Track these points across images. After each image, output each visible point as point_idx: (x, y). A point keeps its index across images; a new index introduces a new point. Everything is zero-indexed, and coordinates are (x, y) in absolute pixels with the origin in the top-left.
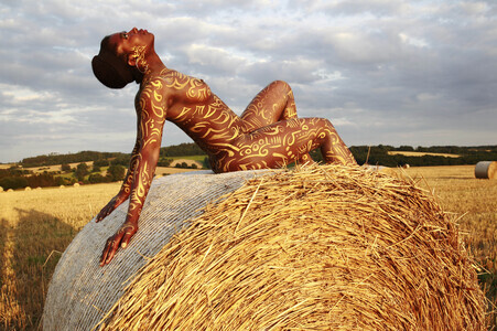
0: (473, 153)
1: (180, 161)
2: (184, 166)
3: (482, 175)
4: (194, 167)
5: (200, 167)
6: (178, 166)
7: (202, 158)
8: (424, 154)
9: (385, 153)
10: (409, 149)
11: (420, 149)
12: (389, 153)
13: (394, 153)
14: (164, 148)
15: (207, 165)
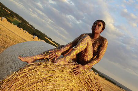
8: (54, 43)
9: (44, 37)
10: (51, 40)
11: (54, 42)
12: (45, 37)
13: (47, 38)
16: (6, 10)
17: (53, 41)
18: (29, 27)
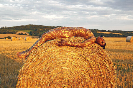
0: (128, 33)
1: (20, 32)
2: (22, 34)
3: (128, 41)
4: (26, 34)
5: (28, 34)
6: (19, 34)
7: (29, 31)
8: (110, 33)
9: (96, 32)
10: (105, 31)
11: (109, 31)
12: (98, 32)
14: (14, 27)
15: (31, 34)
16: (48, 29)
17: (107, 32)
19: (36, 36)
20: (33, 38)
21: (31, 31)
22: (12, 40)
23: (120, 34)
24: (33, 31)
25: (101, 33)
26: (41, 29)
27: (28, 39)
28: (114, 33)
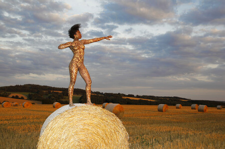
0: (161, 100)
1: (15, 94)
2: (17, 97)
4: (22, 98)
5: (26, 98)
6: (13, 97)
7: (28, 94)
8: (139, 99)
9: (121, 97)
10: (132, 96)
11: (138, 96)
12: (123, 97)
13: (125, 98)
14: (6, 87)
15: (30, 98)
16: (55, 91)
17: (136, 97)
18: (95, 96)
19: (37, 101)
20: (33, 104)
21: (31, 93)
22: (3, 107)
23: (152, 101)
24: (33, 94)
25: (128, 99)
26: (45, 91)
27: (28, 105)
28: (144, 99)
